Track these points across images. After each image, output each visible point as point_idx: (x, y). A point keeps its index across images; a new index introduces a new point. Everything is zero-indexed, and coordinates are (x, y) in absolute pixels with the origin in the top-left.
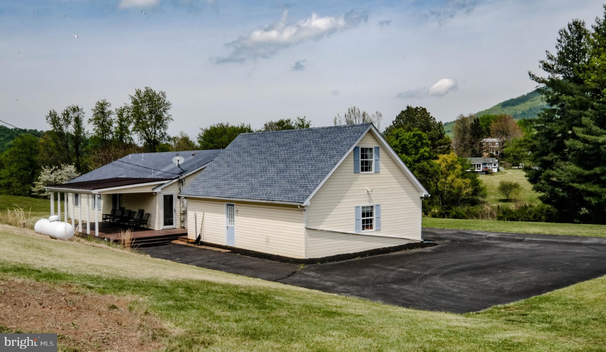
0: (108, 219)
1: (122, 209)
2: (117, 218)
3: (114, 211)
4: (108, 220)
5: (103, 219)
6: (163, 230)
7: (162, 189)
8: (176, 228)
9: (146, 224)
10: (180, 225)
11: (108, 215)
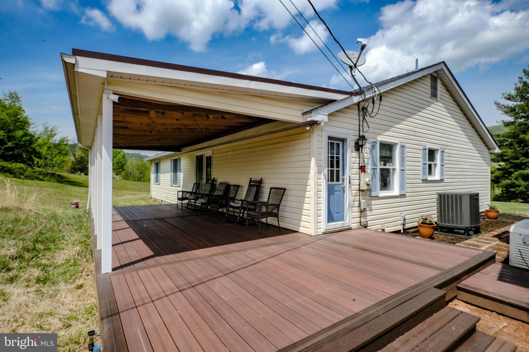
0: (186, 199)
1: (213, 183)
2: (202, 197)
3: (197, 185)
4: (186, 202)
5: (179, 199)
6: (324, 233)
7: (330, 115)
8: (350, 229)
9: (276, 215)
10: (358, 220)
11: (188, 192)
